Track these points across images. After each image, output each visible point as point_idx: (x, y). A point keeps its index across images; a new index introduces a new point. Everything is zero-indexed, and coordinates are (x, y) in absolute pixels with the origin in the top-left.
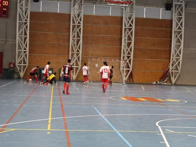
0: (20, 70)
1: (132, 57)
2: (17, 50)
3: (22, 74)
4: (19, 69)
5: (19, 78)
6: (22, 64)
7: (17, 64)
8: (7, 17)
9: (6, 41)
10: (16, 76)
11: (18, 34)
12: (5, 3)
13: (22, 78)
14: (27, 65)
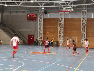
1: (86, 36)
2: (38, 34)
3: (41, 43)
5: (40, 45)
6: (41, 40)
7: (39, 40)
8: (36, 21)
9: (35, 30)
10: (39, 44)
11: (38, 27)
12: (35, 16)
13: (41, 45)
14: (42, 40)
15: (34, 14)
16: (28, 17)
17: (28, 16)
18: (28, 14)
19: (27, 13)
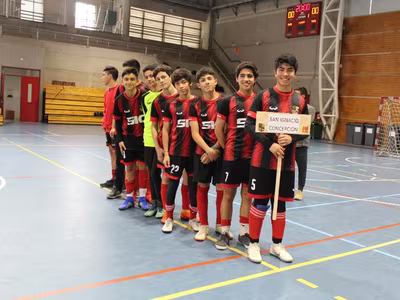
0: (329, 126)
2: (321, 89)
3: (330, 133)
4: (325, 123)
7: (322, 116)
8: (319, 33)
9: (314, 76)
10: (323, 136)
11: (321, 60)
12: (315, 11)
13: (331, 138)
14: (337, 116)
15: (312, 5)
16: (288, 21)
17: (291, 15)
18: (289, 9)
19: (288, 6)
